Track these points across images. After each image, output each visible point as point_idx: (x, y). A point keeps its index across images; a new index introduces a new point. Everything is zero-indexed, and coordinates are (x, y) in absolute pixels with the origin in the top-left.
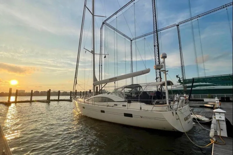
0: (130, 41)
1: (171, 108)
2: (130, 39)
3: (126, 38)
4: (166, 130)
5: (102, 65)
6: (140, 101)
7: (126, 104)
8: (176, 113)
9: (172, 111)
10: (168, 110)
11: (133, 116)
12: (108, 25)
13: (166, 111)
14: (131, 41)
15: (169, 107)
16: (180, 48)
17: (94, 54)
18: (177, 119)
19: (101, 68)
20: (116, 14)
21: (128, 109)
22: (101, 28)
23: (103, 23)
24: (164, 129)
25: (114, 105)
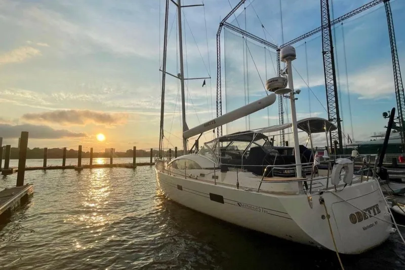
0: (275, 51)
1: (307, 188)
2: (275, 47)
3: (267, 47)
4: (294, 240)
5: (221, 102)
6: (245, 168)
7: (219, 173)
8: (322, 201)
9: (309, 195)
10: (300, 193)
11: (225, 200)
12: (229, 26)
13: (295, 194)
14: (279, 50)
15: (303, 183)
16: (393, 52)
17: (182, 80)
18: (323, 217)
19: (219, 108)
20: (243, 3)
21: (217, 185)
22: (218, 35)
23: (222, 25)
24: (288, 238)
25: (199, 175)
